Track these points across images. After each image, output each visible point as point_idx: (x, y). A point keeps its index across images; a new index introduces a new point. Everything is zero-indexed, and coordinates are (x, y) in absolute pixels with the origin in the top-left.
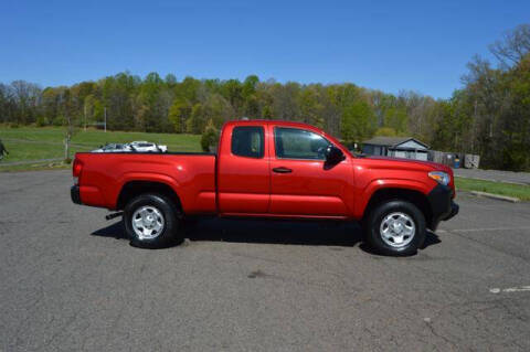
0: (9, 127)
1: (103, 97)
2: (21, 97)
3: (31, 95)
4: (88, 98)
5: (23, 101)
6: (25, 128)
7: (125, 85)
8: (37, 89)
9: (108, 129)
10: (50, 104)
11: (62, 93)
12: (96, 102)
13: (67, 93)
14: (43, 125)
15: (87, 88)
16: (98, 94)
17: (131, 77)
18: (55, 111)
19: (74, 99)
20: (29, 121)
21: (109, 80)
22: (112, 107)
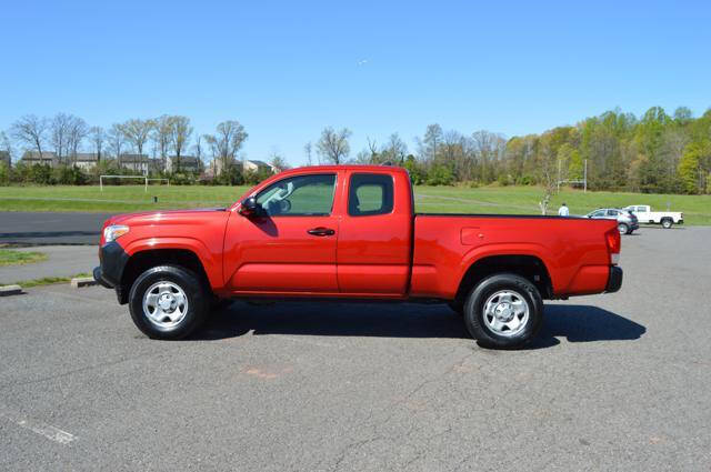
0: (468, 187)
1: (582, 146)
2: (483, 152)
3: (493, 148)
4: (562, 149)
5: (485, 155)
6: (485, 188)
7: (615, 126)
8: (501, 140)
9: (588, 189)
10: (516, 158)
11: (530, 143)
12: (574, 152)
13: (537, 142)
14: (506, 184)
15: (562, 135)
16: (576, 142)
17: (623, 115)
18: (522, 167)
19: (545, 151)
20: (491, 179)
21: (592, 123)
22: (595, 158)
